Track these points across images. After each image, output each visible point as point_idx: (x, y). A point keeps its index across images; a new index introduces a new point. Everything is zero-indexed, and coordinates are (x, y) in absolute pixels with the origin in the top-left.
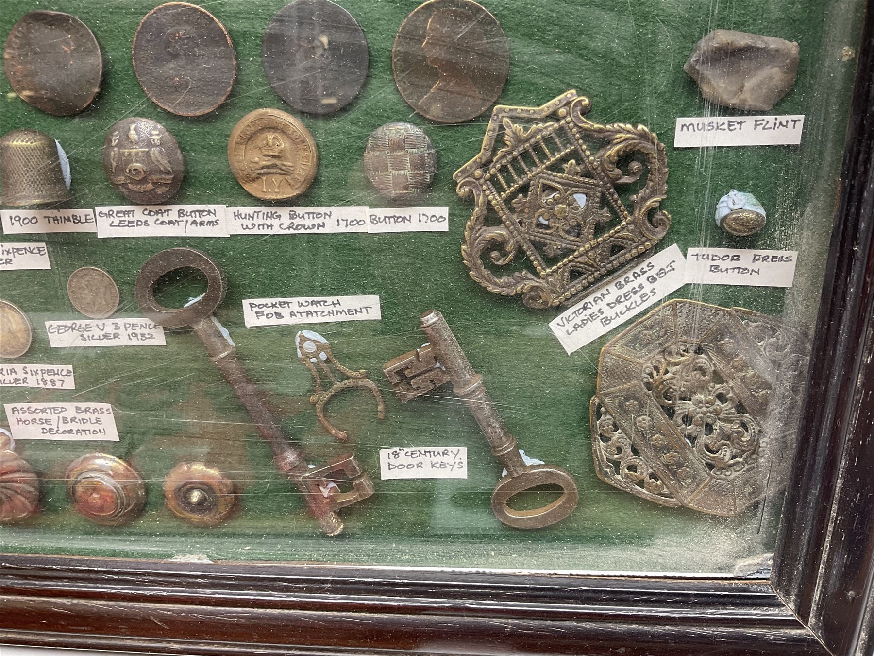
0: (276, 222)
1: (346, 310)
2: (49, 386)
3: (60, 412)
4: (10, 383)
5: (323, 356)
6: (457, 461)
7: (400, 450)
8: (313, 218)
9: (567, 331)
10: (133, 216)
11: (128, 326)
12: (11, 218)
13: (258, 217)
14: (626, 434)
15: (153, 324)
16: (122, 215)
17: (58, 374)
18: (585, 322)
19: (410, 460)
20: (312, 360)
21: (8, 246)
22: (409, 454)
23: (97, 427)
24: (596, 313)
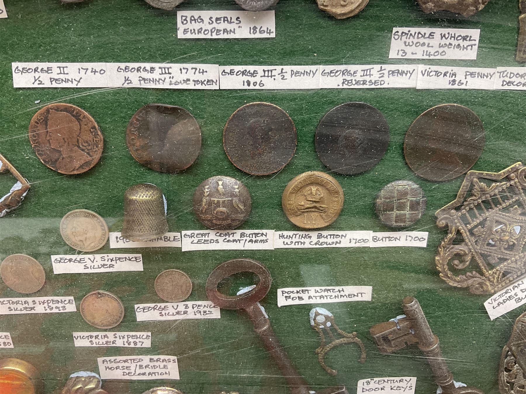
0: (307, 241)
1: (347, 295)
2: (132, 345)
3: (137, 362)
4: (103, 344)
5: (329, 324)
6: (409, 385)
7: (371, 380)
8: (334, 238)
9: (493, 307)
10: (208, 237)
11: (195, 306)
12: (117, 238)
13: (295, 237)
14: (521, 367)
15: (213, 305)
16: (200, 236)
17: (140, 338)
18: (505, 301)
19: (377, 386)
20: (320, 327)
21: (112, 256)
22: (377, 382)
23: (164, 371)
24: (513, 295)
